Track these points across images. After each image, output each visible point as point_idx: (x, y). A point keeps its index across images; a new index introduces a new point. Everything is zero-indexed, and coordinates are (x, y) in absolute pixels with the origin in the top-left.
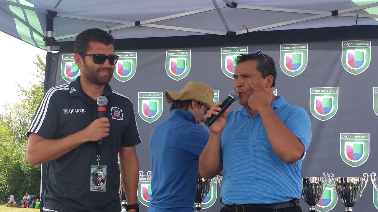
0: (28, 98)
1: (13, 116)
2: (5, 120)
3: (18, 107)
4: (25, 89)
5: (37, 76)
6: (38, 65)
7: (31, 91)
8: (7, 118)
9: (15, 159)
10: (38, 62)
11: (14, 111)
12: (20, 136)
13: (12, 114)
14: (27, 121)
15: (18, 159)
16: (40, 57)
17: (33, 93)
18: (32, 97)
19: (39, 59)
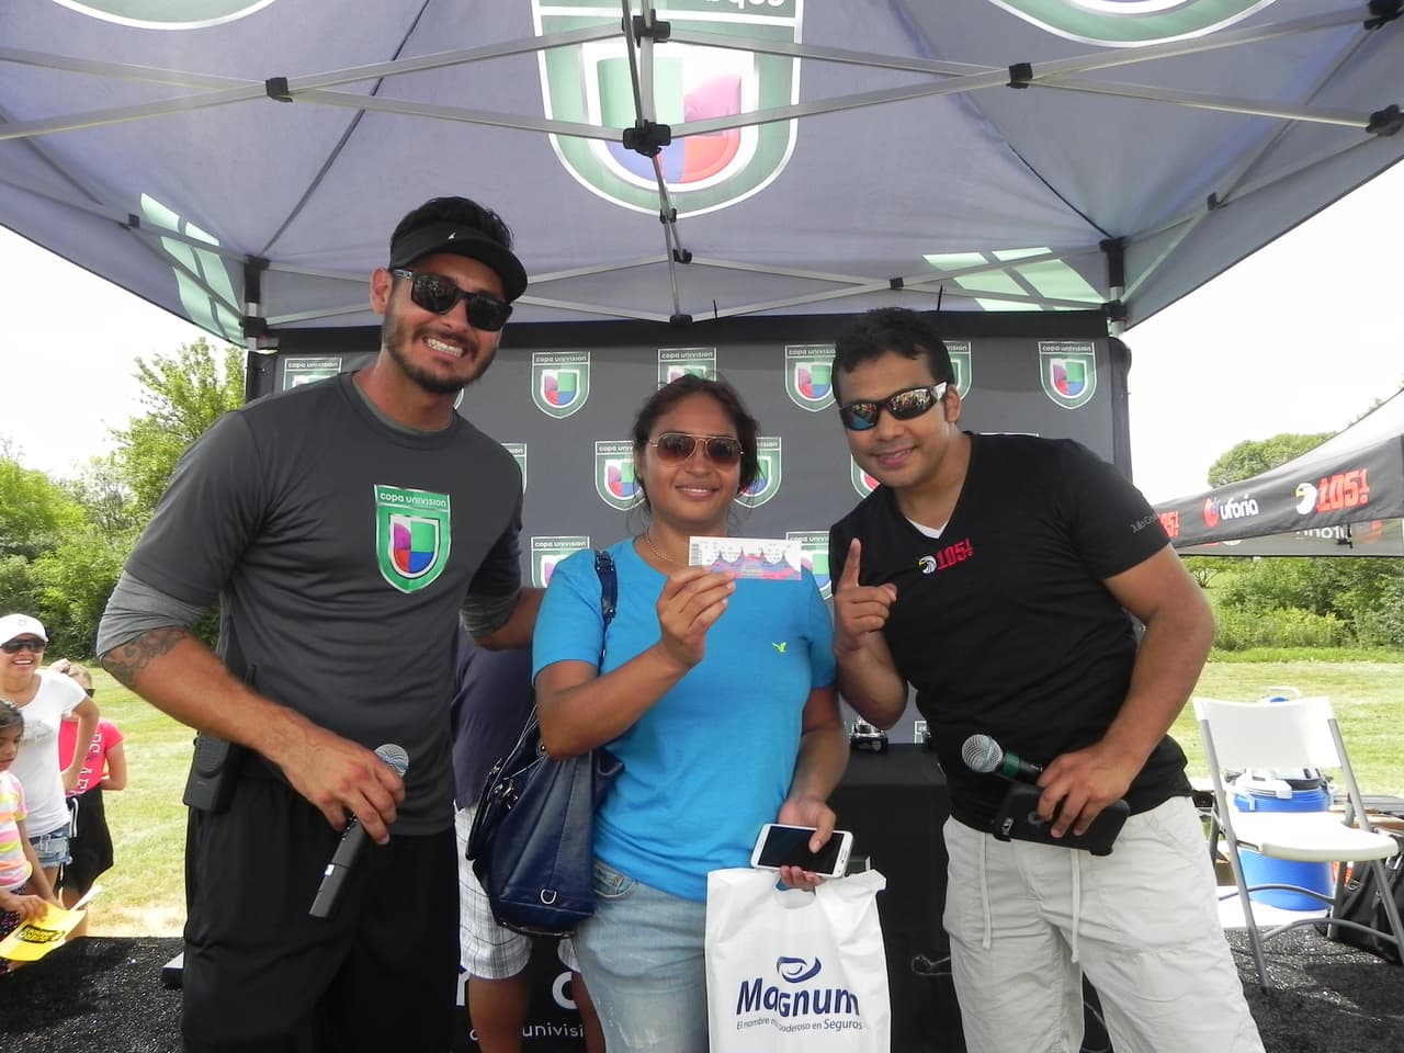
0: (125, 445)
1: (89, 481)
2: (72, 489)
3: (98, 462)
4: (116, 428)
5: (142, 401)
6: (141, 379)
7: (130, 432)
8: (76, 486)
9: (102, 570)
10: (141, 373)
11: (90, 470)
12: (105, 521)
13: (86, 476)
14: (120, 490)
15: (108, 570)
16: (144, 362)
17: (135, 435)
18: (133, 443)
19: (142, 367)
